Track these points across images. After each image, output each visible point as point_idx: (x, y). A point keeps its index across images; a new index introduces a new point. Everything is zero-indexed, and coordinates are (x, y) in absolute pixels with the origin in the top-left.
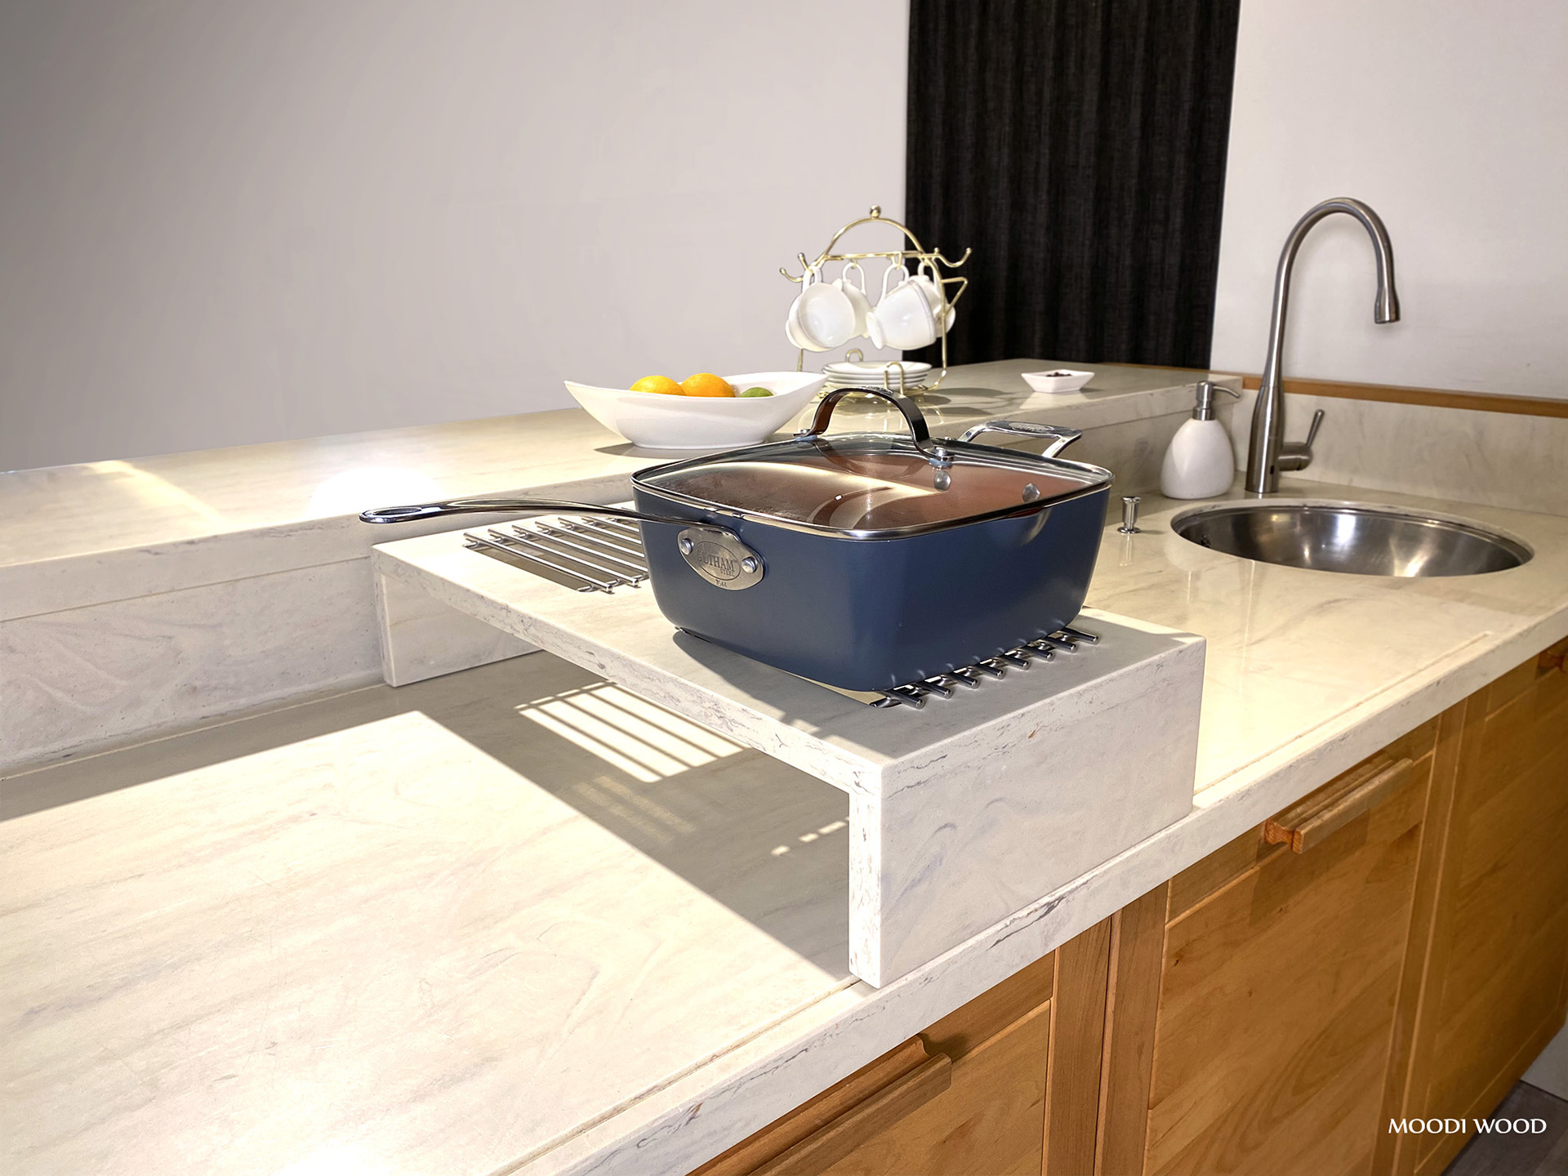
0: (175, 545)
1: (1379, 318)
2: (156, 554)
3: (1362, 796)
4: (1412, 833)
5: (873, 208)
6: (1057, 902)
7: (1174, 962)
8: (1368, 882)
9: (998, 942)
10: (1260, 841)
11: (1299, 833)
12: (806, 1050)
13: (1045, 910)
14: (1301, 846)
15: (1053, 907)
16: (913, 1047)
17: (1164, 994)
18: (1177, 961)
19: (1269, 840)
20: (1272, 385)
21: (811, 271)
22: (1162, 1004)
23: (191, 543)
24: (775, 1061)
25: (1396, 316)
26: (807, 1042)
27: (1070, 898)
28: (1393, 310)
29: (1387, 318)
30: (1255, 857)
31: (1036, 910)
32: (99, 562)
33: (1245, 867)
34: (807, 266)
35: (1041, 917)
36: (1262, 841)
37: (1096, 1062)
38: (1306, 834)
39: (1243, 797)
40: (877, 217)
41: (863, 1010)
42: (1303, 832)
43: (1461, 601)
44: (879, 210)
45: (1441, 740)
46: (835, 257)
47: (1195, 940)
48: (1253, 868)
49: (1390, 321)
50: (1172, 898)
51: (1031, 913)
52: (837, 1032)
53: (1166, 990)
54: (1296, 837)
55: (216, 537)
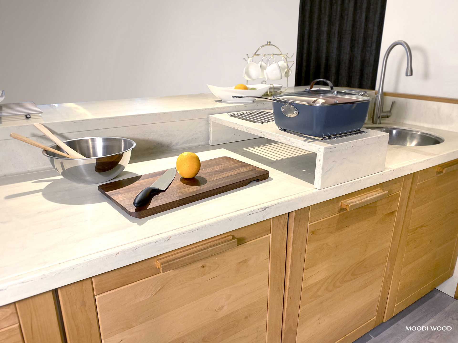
0: (79, 121)
1: (407, 75)
2: (75, 122)
3: (370, 199)
4: (393, 213)
5: (268, 42)
6: (267, 208)
7: (311, 234)
8: (377, 224)
9: (250, 214)
10: (339, 207)
11: (348, 206)
12: (198, 230)
13: (263, 209)
14: (349, 209)
15: (266, 209)
16: (229, 237)
17: (308, 241)
18: (312, 234)
19: (342, 207)
20: (380, 93)
21: (250, 59)
22: (308, 244)
23: (83, 120)
24: (190, 231)
25: (411, 74)
26: (198, 228)
27: (271, 208)
28: (411, 72)
29: (409, 74)
30: (338, 211)
31: (261, 209)
32: (62, 124)
33: (334, 213)
34: (249, 58)
35: (262, 211)
36: (340, 207)
37: (284, 252)
38: (350, 206)
39: (325, 191)
40: (270, 44)
41: (212, 224)
42: (349, 205)
43: (414, 152)
44: (270, 42)
45: (403, 189)
46: (258, 55)
47: (317, 230)
48: (337, 214)
49: (410, 75)
50: (310, 217)
51: (259, 209)
52: (206, 227)
53: (309, 241)
54: (348, 207)
55: (89, 119)
